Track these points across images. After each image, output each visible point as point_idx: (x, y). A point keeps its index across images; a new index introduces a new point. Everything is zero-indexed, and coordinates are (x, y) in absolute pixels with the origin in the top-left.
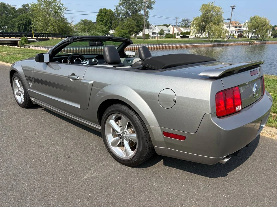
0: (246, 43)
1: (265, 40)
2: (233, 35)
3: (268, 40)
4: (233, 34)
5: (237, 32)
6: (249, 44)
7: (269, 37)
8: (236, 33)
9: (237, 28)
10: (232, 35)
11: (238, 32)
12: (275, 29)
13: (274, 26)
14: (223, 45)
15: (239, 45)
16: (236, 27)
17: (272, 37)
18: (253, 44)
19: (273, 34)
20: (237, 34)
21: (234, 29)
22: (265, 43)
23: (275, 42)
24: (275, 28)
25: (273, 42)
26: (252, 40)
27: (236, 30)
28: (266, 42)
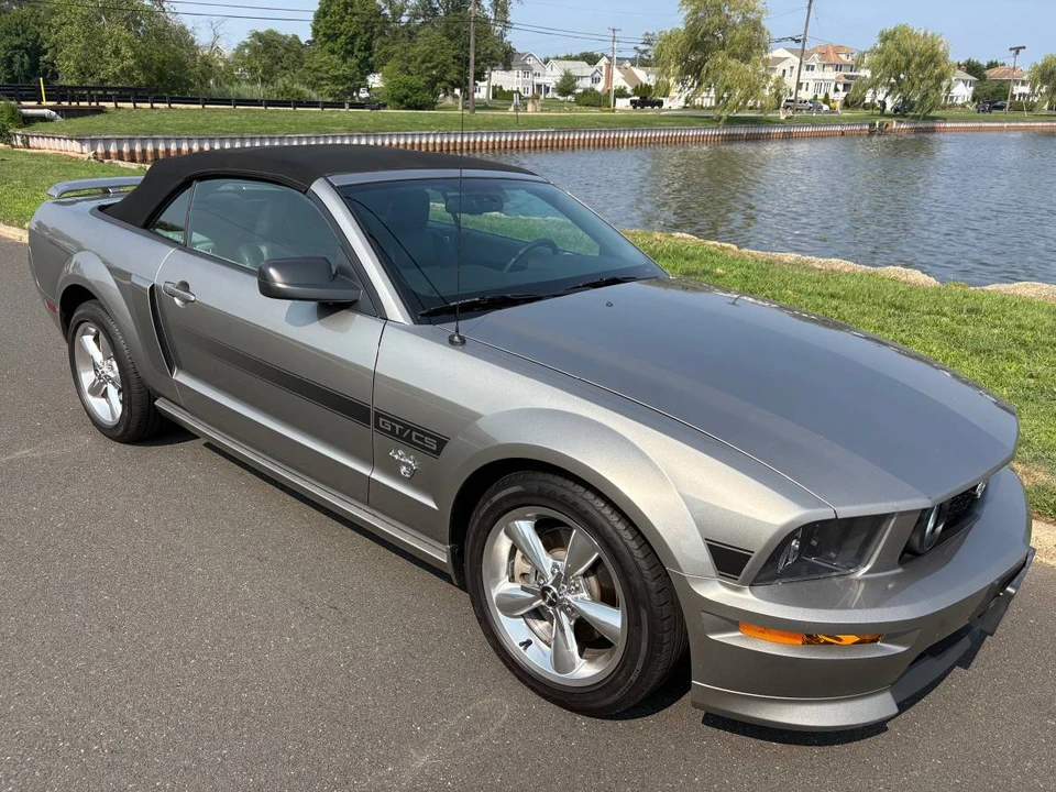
0: (858, 128)
1: (934, 119)
2: (826, 100)
3: (945, 120)
4: (827, 95)
5: (840, 87)
6: (871, 133)
7: (963, 106)
8: (836, 90)
9: (842, 73)
10: (821, 96)
11: (846, 87)
12: (985, 77)
13: (985, 64)
14: (768, 138)
15: (832, 135)
16: (838, 67)
17: (972, 107)
18: (883, 131)
19: (978, 93)
20: (842, 95)
21: (830, 74)
22: (933, 130)
23: (969, 125)
24: (987, 72)
25: (961, 125)
26: (883, 119)
27: (837, 78)
28: (938, 125)
